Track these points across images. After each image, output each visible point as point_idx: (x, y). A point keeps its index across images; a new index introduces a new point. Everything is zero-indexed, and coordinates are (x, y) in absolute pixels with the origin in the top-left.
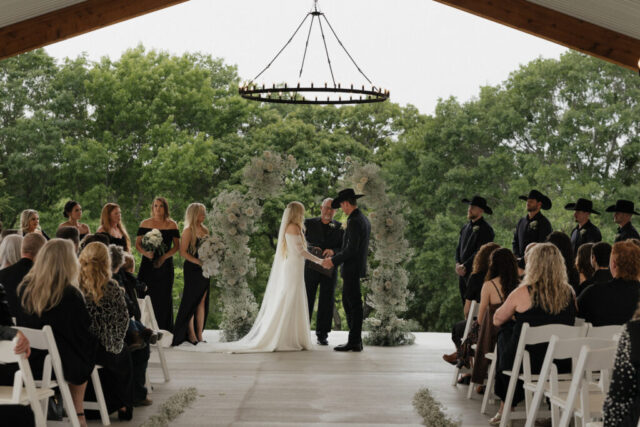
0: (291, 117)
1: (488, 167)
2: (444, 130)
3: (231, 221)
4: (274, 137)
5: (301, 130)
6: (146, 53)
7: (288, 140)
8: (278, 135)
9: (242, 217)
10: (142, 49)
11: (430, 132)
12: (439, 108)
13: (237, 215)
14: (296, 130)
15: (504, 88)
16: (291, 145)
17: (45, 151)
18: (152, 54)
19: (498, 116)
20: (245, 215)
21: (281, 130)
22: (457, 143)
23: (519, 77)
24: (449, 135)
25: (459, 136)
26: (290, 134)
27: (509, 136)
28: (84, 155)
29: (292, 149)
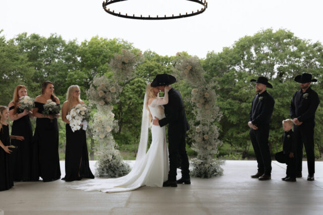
0: (152, 61)
1: (228, 77)
2: (210, 63)
3: (101, 96)
4: (146, 67)
5: (156, 65)
6: (99, 39)
7: (151, 69)
8: (147, 67)
9: (108, 93)
10: (98, 37)
11: (204, 64)
12: (208, 55)
13: (105, 92)
14: (154, 65)
15: (232, 47)
16: (152, 70)
17: (61, 74)
18: (101, 39)
19: (231, 57)
20: (109, 91)
21: (149, 65)
22: (215, 68)
23: (237, 44)
24: (212, 65)
25: (216, 65)
26: (152, 67)
27: (234, 65)
28: (76, 76)
29: (153, 72)
